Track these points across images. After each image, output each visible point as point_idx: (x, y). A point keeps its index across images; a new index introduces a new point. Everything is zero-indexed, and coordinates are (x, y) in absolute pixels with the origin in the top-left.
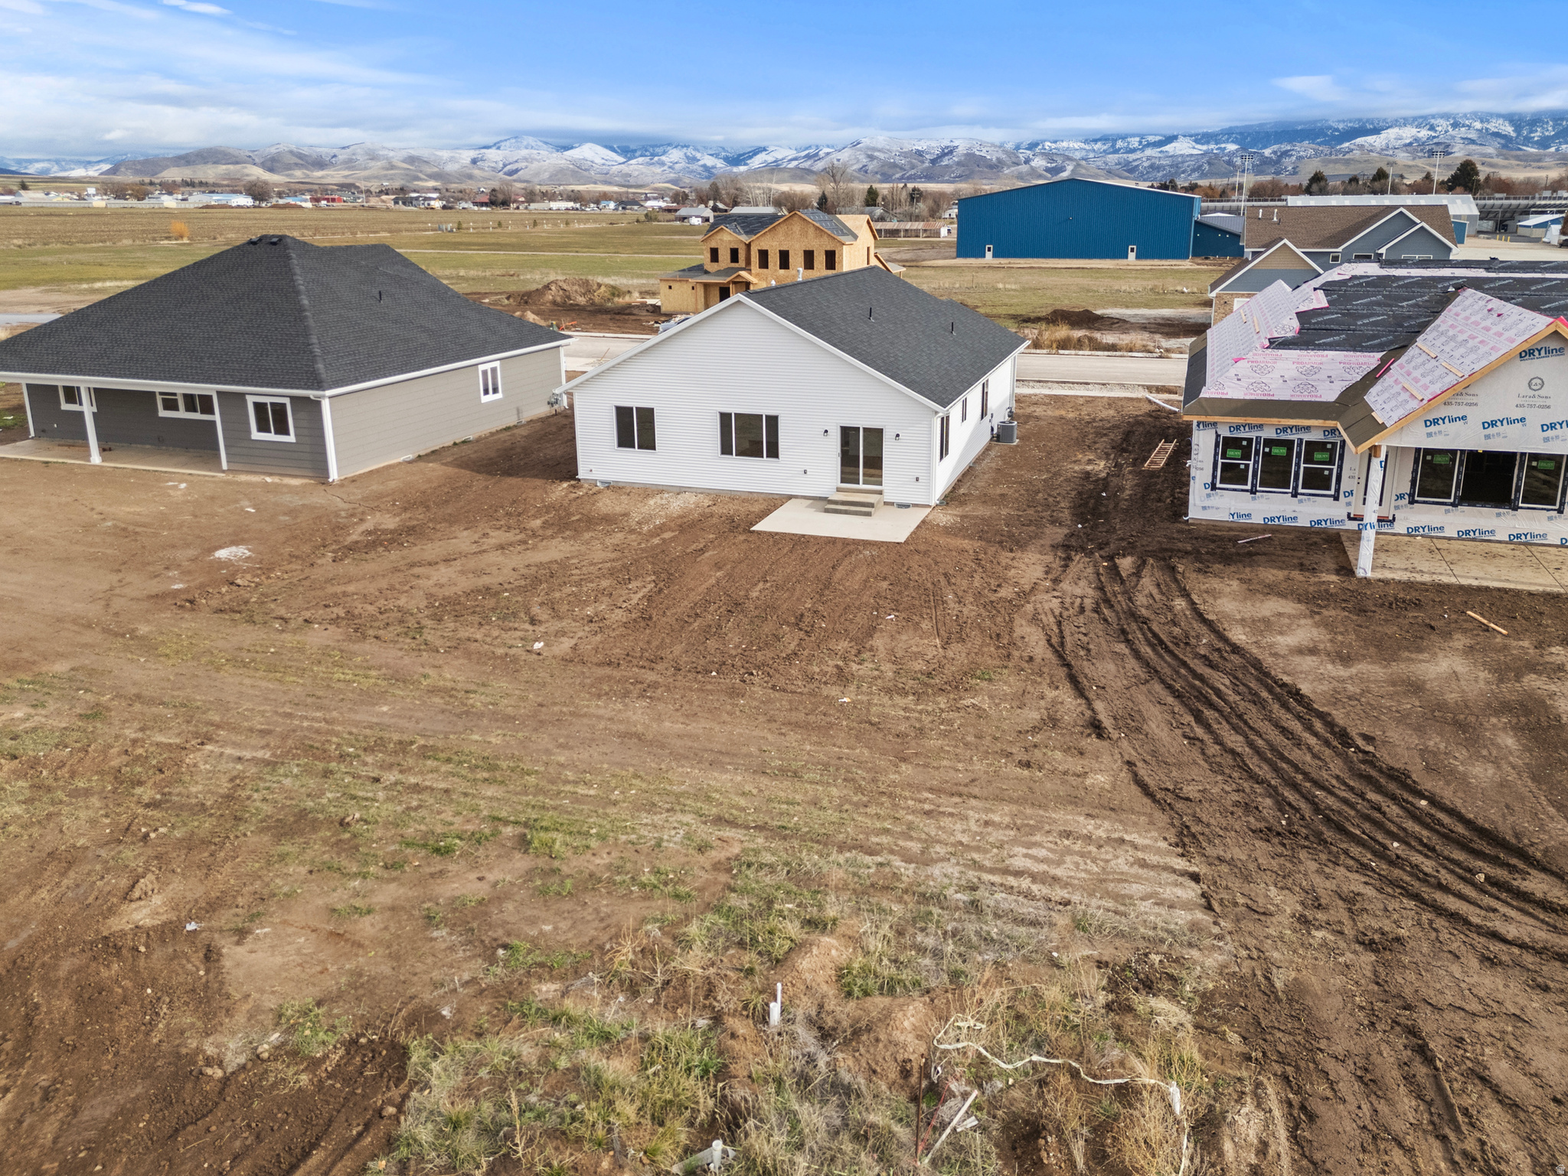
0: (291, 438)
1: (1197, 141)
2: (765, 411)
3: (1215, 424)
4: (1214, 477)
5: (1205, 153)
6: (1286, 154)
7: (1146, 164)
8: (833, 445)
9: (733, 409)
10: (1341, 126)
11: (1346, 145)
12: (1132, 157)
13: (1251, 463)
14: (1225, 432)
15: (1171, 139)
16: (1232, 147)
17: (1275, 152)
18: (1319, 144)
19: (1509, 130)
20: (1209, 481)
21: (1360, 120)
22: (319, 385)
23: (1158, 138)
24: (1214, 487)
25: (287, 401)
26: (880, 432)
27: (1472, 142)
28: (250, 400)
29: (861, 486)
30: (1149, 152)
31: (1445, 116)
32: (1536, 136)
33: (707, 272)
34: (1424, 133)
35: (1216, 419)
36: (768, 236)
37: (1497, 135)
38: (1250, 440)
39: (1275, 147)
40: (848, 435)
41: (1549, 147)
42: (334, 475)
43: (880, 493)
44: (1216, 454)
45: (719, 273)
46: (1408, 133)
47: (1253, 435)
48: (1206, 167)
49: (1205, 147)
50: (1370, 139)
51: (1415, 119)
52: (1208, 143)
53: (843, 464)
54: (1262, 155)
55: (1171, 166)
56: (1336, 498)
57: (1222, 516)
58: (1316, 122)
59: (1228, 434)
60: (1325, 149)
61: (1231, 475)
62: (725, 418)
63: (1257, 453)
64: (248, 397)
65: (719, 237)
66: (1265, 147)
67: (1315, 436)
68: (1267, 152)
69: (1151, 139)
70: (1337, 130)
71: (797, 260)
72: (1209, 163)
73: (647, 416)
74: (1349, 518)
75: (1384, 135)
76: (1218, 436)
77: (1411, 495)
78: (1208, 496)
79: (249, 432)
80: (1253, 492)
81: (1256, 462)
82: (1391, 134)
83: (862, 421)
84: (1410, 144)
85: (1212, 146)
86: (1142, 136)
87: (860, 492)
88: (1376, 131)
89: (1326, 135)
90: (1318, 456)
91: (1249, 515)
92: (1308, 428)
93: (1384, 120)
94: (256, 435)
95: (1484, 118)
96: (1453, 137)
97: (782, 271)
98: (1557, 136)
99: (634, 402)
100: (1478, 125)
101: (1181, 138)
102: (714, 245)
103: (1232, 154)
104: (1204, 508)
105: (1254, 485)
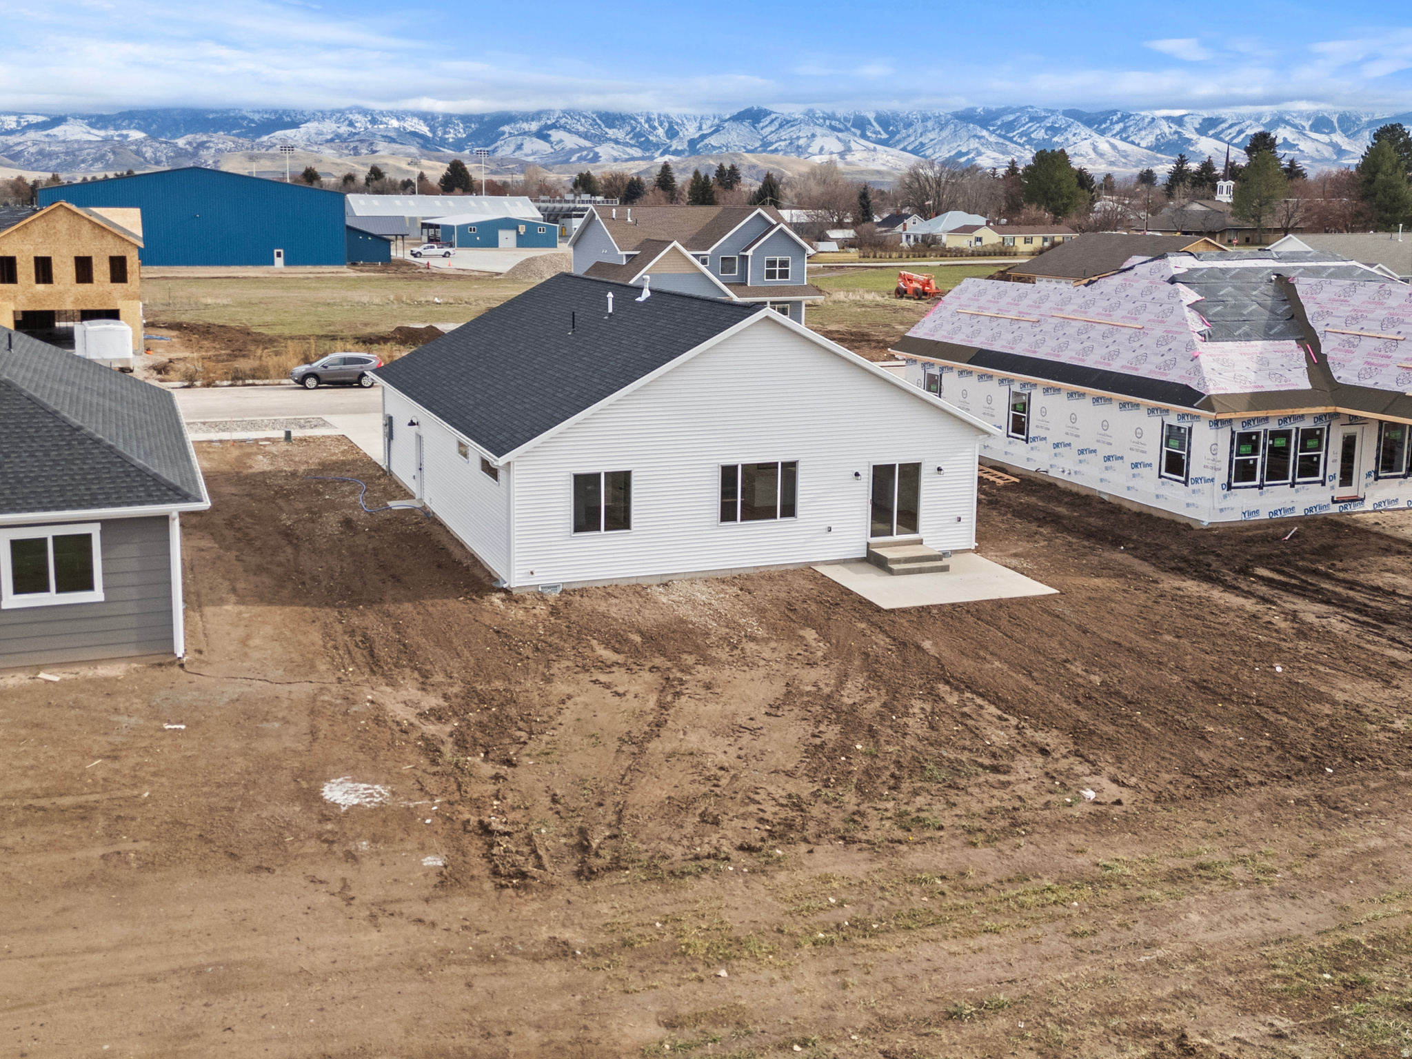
0: (96, 595)
2: (779, 458)
3: (1230, 421)
4: (1230, 476)
8: (864, 491)
9: (740, 458)
13: (1259, 458)
14: (1239, 429)
20: (1226, 481)
24: (1229, 487)
25: (93, 530)
26: (918, 467)
29: (896, 538)
35: (1232, 416)
38: (1258, 434)
40: (882, 474)
43: (920, 542)
44: (1231, 452)
47: (1260, 428)
56: (1323, 483)
57: (1234, 516)
59: (1241, 431)
61: (1243, 472)
62: (728, 473)
63: (1264, 448)
67: (1307, 424)
73: (621, 482)
74: (1334, 502)
76: (1233, 433)
77: (1376, 472)
78: (1225, 496)
80: (1260, 487)
81: (1264, 456)
83: (896, 458)
87: (894, 546)
90: (1311, 443)
91: (1257, 512)
92: (1302, 417)
99: (602, 466)
104: (1221, 510)
105: (1262, 480)
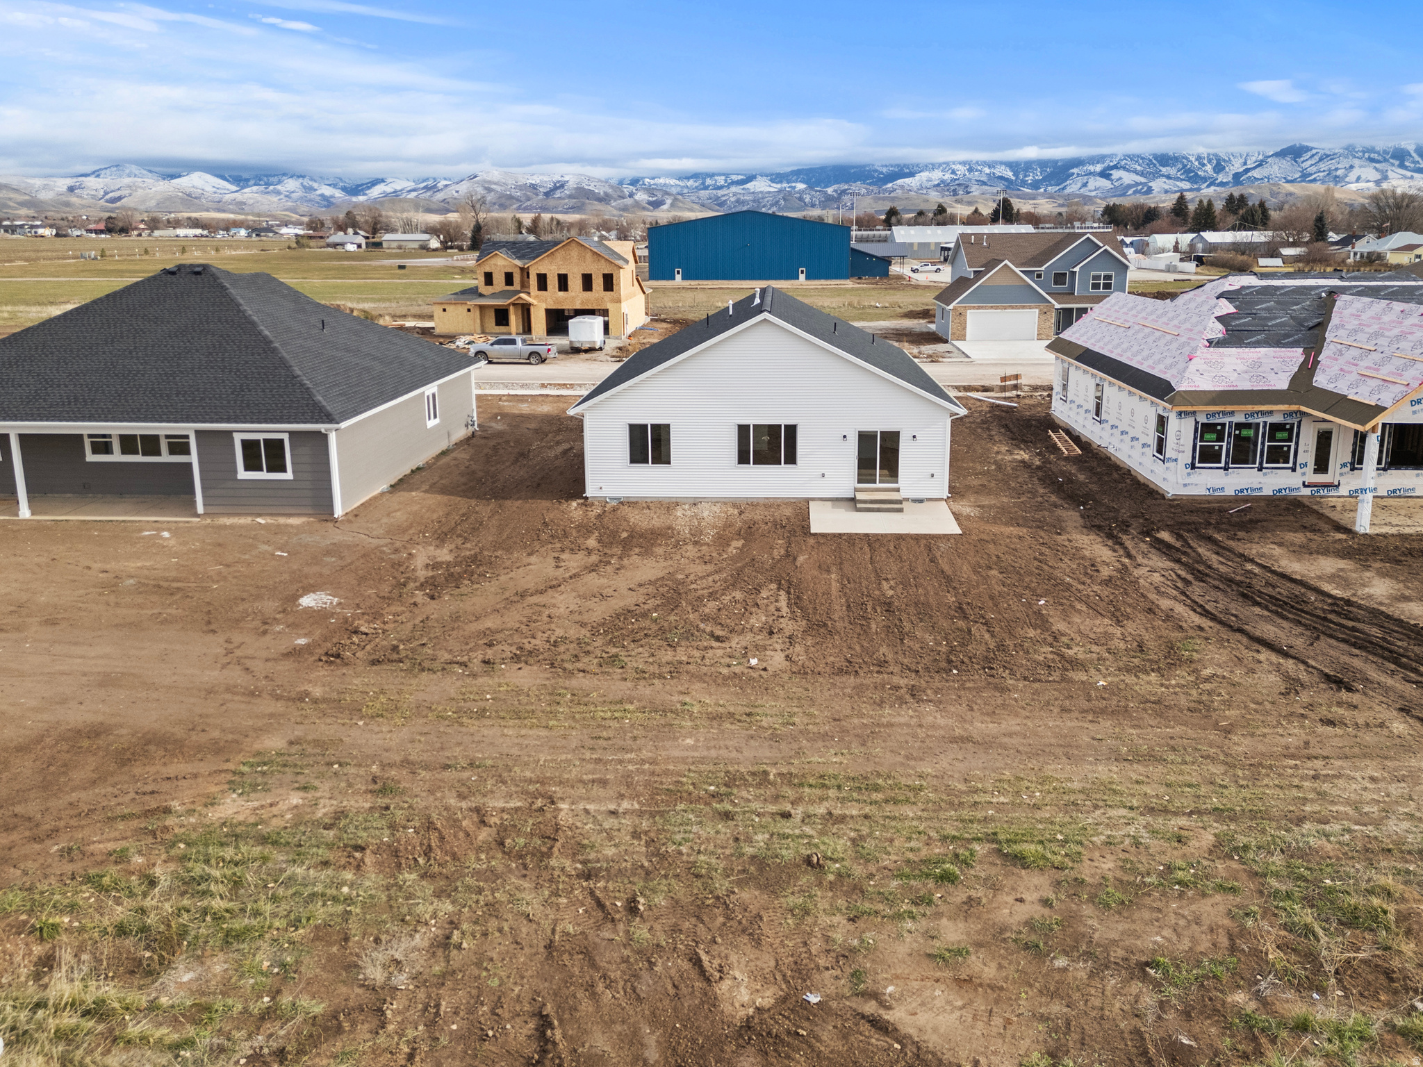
0: (289, 475)
1: (772, 181)
2: (783, 420)
3: (1194, 413)
4: (1194, 458)
5: (780, 191)
6: (844, 192)
7: (733, 199)
8: (851, 451)
9: (751, 420)
10: (884, 170)
11: (890, 185)
12: (720, 193)
13: (1225, 444)
14: (1203, 419)
15: (751, 178)
16: (801, 186)
17: (835, 191)
18: (870, 184)
19: (1009, 174)
20: (1189, 461)
21: (898, 166)
22: (330, 419)
23: (740, 177)
24: (1193, 467)
25: (286, 437)
26: (897, 434)
27: (984, 183)
28: (238, 438)
29: (878, 485)
30: (734, 189)
31: (964, 163)
32: (1029, 179)
33: (481, 295)
34: (948, 176)
35: (1195, 408)
36: (546, 261)
37: (1001, 178)
38: (1223, 425)
39: (836, 187)
40: (866, 439)
41: (1039, 188)
42: (339, 511)
43: (898, 490)
44: (1195, 438)
45: (493, 296)
46: (936, 175)
47: (1226, 420)
48: (782, 202)
49: (779, 186)
50: (908, 180)
51: (940, 165)
52: (781, 182)
53: (859, 468)
54: (826, 193)
55: (754, 201)
56: (1294, 470)
57: (1200, 491)
58: (864, 166)
59: (1206, 421)
60: (875, 189)
61: (1207, 456)
62: (743, 430)
63: (1229, 436)
64: (235, 435)
65: (493, 261)
66: (827, 186)
67: (1277, 419)
68: (830, 190)
69: (735, 178)
70: (881, 173)
71: (575, 283)
72: (784, 199)
73: (663, 432)
74: (1304, 485)
75: (918, 177)
76: (1197, 423)
77: (1352, 463)
78: (1189, 474)
79: (236, 472)
80: (1226, 468)
81: (1229, 443)
82: (924, 176)
83: (878, 425)
84: (938, 185)
85: (785, 185)
86: (727, 175)
87: (879, 489)
88: (912, 175)
89: (873, 177)
90: (1279, 435)
91: (1222, 489)
92: (1271, 413)
93: (917, 165)
94: (243, 474)
95: (990, 165)
96: (970, 180)
97: (561, 293)
98: (1044, 179)
99: (649, 419)
100: (987, 170)
101: (759, 178)
102: (488, 270)
103: (802, 192)
104: (1185, 485)
105: (1227, 463)
